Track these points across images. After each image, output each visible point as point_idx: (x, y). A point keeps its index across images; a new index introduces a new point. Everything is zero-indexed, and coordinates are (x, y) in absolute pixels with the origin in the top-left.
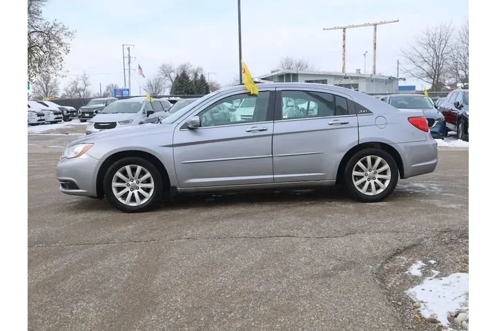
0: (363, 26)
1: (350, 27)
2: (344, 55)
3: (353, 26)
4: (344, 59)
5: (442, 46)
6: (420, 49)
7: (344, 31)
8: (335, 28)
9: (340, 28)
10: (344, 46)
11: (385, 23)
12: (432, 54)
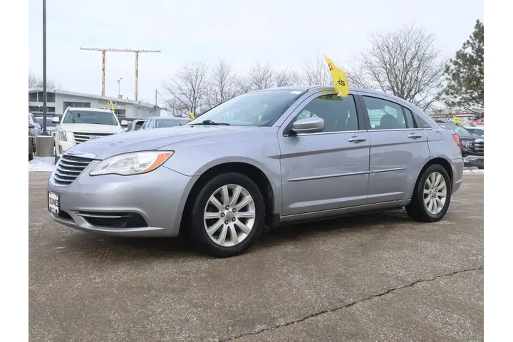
0: (124, 51)
1: (110, 50)
2: (104, 78)
3: (114, 50)
4: (103, 83)
5: (198, 81)
6: (179, 81)
7: (104, 54)
8: (93, 49)
9: (100, 50)
10: (103, 70)
11: (147, 51)
12: (190, 87)
